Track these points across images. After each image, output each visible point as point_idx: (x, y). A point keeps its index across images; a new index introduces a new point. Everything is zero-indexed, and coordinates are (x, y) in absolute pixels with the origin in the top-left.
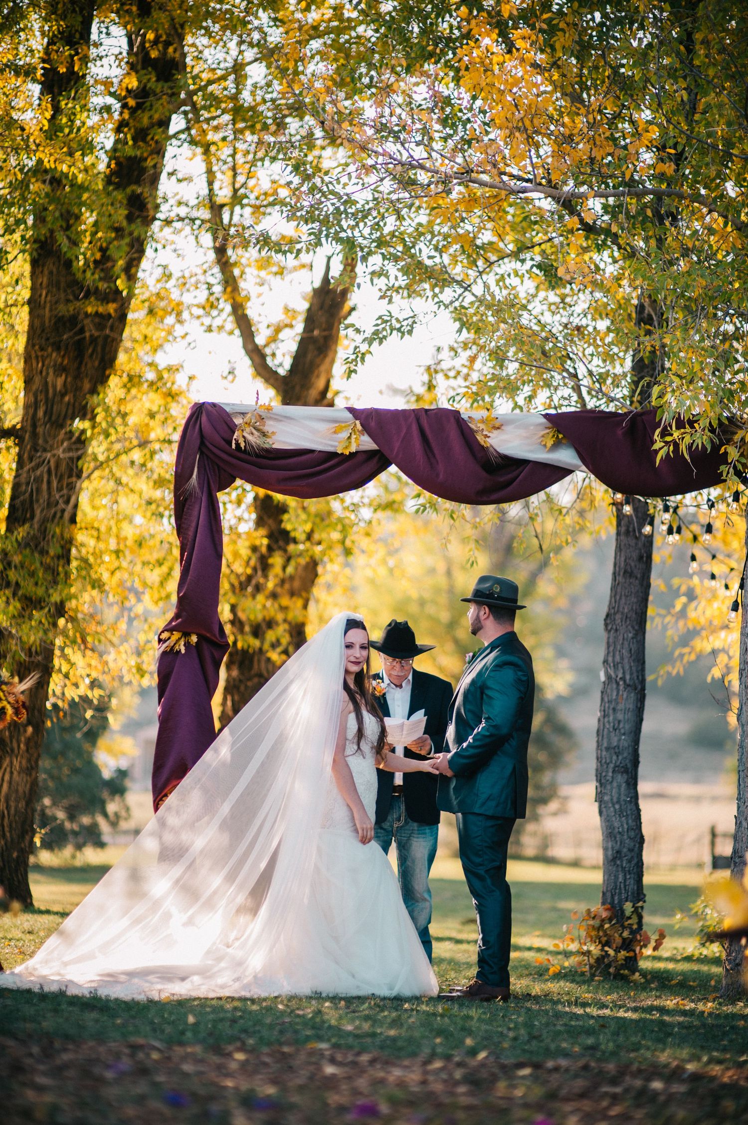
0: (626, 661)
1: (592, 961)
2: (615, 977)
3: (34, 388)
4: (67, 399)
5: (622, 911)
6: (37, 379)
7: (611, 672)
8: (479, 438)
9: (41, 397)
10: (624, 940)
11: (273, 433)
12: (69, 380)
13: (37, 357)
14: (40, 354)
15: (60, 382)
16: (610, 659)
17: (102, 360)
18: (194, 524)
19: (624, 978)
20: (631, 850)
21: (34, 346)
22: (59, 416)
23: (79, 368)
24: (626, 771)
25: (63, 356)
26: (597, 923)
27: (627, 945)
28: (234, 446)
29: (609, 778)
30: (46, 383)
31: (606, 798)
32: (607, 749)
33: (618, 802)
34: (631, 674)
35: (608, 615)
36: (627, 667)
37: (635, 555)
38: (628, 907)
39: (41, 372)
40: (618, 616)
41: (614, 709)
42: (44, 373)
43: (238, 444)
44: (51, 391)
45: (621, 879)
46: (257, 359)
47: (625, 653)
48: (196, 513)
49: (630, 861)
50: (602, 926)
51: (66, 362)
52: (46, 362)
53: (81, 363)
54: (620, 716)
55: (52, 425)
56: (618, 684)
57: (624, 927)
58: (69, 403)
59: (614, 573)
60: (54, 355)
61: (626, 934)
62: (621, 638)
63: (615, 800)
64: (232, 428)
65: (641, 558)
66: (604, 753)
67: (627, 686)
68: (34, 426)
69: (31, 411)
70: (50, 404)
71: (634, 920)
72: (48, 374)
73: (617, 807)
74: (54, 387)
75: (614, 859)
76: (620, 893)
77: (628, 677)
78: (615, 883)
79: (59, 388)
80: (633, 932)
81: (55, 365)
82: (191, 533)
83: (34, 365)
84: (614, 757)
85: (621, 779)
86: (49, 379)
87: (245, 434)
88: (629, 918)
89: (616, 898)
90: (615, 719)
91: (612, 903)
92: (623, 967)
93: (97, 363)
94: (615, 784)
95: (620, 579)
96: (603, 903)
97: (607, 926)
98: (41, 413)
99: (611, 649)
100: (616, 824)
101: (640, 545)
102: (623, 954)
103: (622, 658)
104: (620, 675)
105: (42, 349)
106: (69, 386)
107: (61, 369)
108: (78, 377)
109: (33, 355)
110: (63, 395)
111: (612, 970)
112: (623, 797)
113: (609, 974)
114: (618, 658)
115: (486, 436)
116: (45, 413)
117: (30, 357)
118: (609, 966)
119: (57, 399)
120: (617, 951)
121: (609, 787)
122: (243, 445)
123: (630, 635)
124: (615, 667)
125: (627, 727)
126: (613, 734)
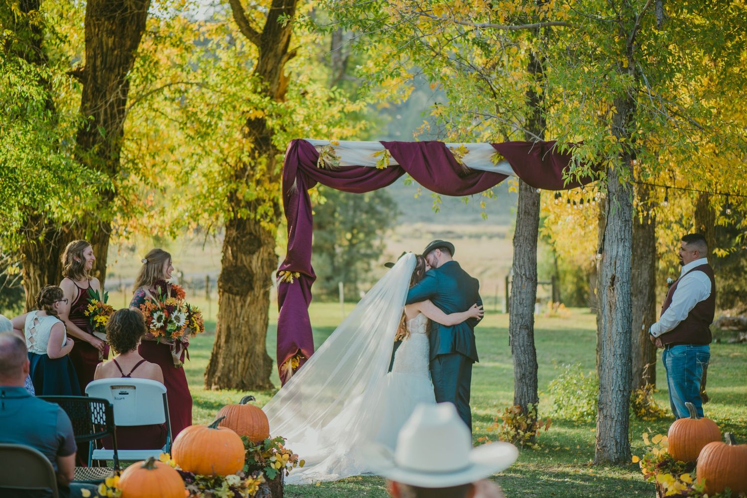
0: (526, 264)
1: (510, 438)
2: (524, 448)
3: (93, 45)
4: (116, 52)
5: (527, 409)
6: (95, 40)
7: (518, 271)
8: (457, 159)
9: (99, 51)
10: (528, 425)
11: (340, 158)
12: (117, 39)
13: (94, 25)
14: (96, 22)
15: (110, 41)
16: (517, 263)
17: (138, 25)
18: (296, 210)
19: (529, 447)
20: (531, 373)
21: (92, 17)
22: (111, 64)
23: (123, 31)
24: (527, 328)
25: (112, 24)
26: (512, 416)
27: (530, 428)
28: (318, 166)
29: (518, 332)
30: (102, 42)
31: (516, 344)
32: (516, 315)
33: (523, 346)
34: (530, 271)
35: (515, 237)
36: (527, 268)
37: (531, 202)
38: (530, 406)
39: (98, 35)
40: (521, 238)
41: (520, 292)
42: (100, 36)
43: (320, 165)
44: (105, 47)
45: (525, 390)
46: (243, 24)
47: (526, 260)
48: (296, 203)
49: (530, 380)
50: (515, 417)
51: (114, 28)
52: (101, 29)
53: (124, 27)
54: (523, 296)
55: (106, 70)
56: (522, 277)
57: (527, 418)
58: (117, 55)
59: (518, 213)
60: (106, 23)
61: (529, 422)
62: (523, 250)
63: (521, 345)
64: (316, 156)
65: (534, 203)
66: (514, 317)
67: (527, 278)
68: (95, 70)
69: (92, 61)
70: (104, 56)
71: (533, 413)
72: (102, 36)
73: (522, 348)
74: (107, 44)
75: (521, 379)
76: (525, 398)
77: (528, 273)
78: (522, 392)
79: (110, 46)
80: (532, 420)
81: (107, 31)
82: (294, 215)
83: (93, 30)
84: (521, 320)
85: (524, 332)
86: (104, 40)
87: (324, 159)
88: (531, 412)
89: (523, 401)
90: (520, 298)
91: (520, 404)
92: (528, 441)
93: (134, 28)
94: (521, 336)
95: (522, 216)
96: (515, 404)
97: (518, 417)
98: (98, 62)
99: (518, 257)
100: (522, 359)
101: (533, 196)
102: (528, 434)
103: (524, 263)
104: (523, 272)
105: (98, 20)
106: (116, 44)
107: (111, 33)
108: (122, 37)
109: (92, 24)
110: (113, 50)
111: (521, 443)
112: (526, 343)
113: (521, 445)
114: (521, 263)
115: (460, 157)
116: (102, 62)
117: (90, 24)
118: (520, 440)
119: (109, 53)
120: (525, 432)
121: (517, 337)
122: (323, 165)
123: (529, 249)
124: (520, 267)
125: (528, 302)
126: (519, 307)
